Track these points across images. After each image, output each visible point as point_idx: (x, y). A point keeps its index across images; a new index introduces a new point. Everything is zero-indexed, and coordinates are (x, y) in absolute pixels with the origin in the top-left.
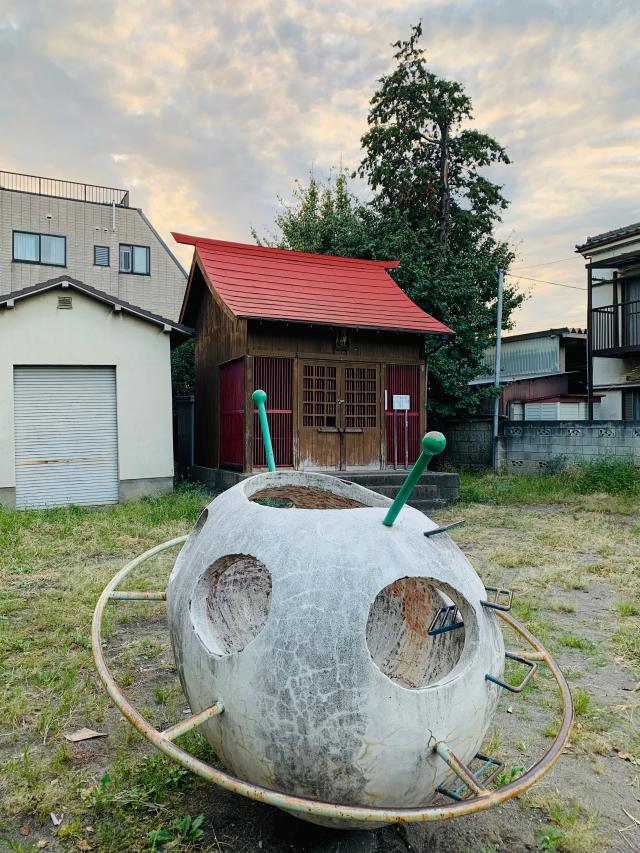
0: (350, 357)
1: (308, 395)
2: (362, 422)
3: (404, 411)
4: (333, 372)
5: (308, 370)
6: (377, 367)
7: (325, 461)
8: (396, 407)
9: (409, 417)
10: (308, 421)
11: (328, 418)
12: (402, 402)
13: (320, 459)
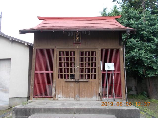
0: (81, 46)
1: (60, 64)
2: (88, 76)
3: (111, 71)
4: (73, 53)
5: (61, 53)
6: (96, 50)
7: (69, 95)
8: (107, 68)
9: (114, 74)
10: (60, 76)
11: (70, 74)
12: (110, 66)
13: (66, 94)
